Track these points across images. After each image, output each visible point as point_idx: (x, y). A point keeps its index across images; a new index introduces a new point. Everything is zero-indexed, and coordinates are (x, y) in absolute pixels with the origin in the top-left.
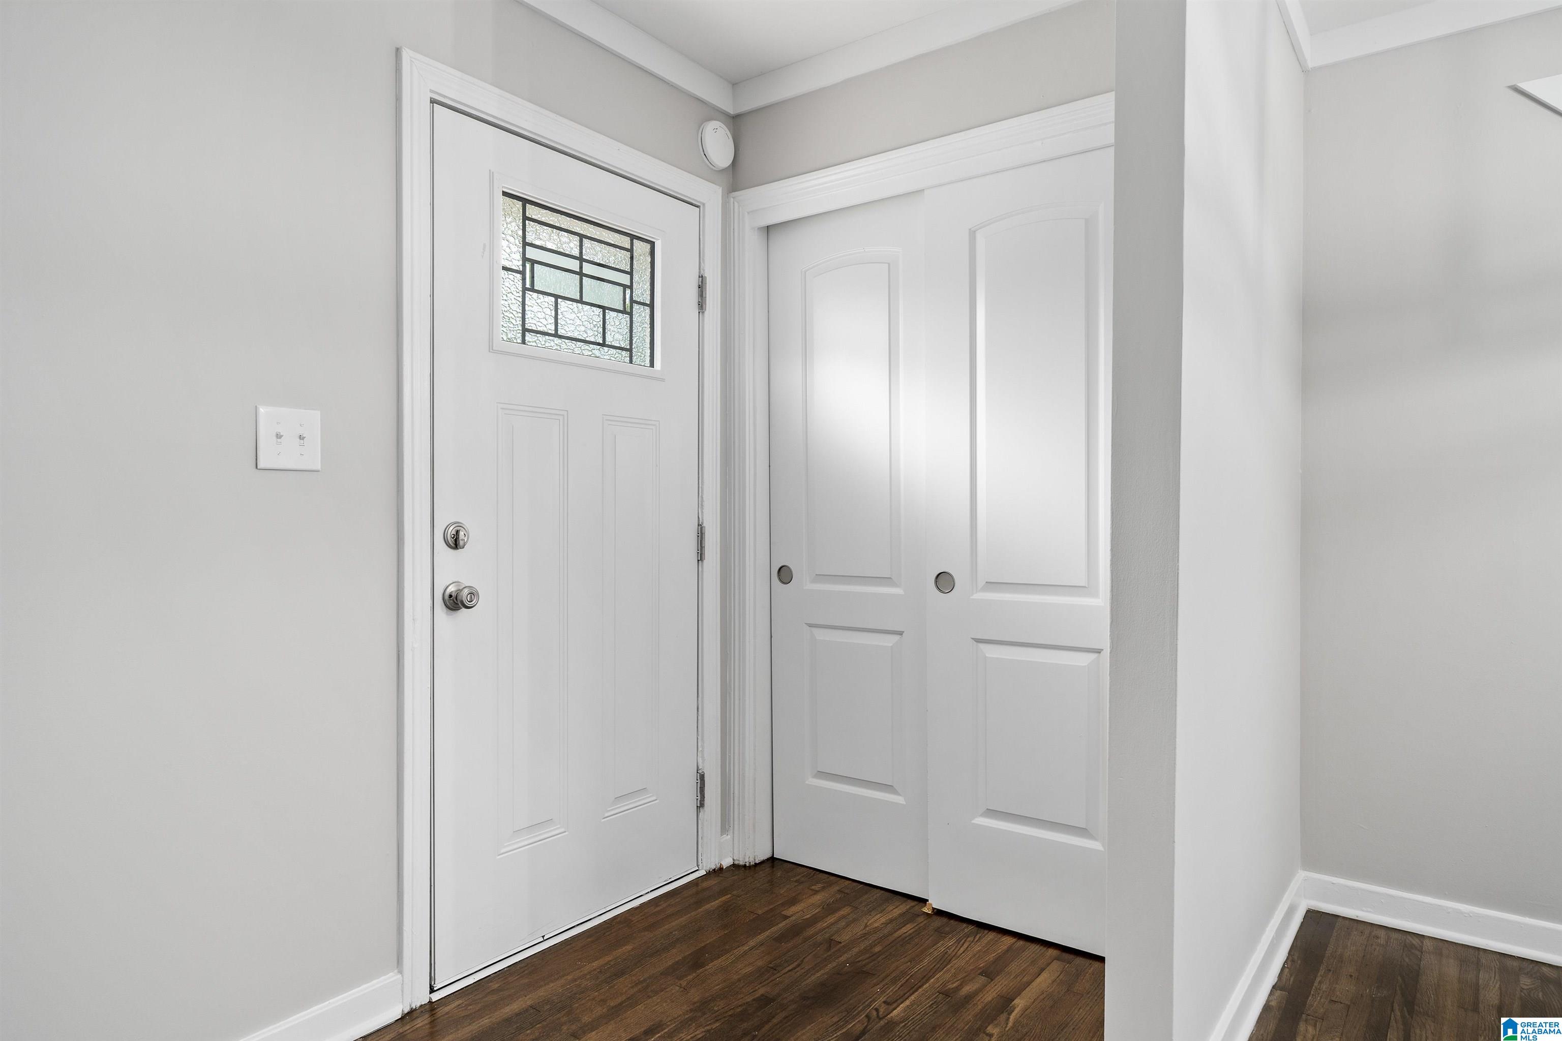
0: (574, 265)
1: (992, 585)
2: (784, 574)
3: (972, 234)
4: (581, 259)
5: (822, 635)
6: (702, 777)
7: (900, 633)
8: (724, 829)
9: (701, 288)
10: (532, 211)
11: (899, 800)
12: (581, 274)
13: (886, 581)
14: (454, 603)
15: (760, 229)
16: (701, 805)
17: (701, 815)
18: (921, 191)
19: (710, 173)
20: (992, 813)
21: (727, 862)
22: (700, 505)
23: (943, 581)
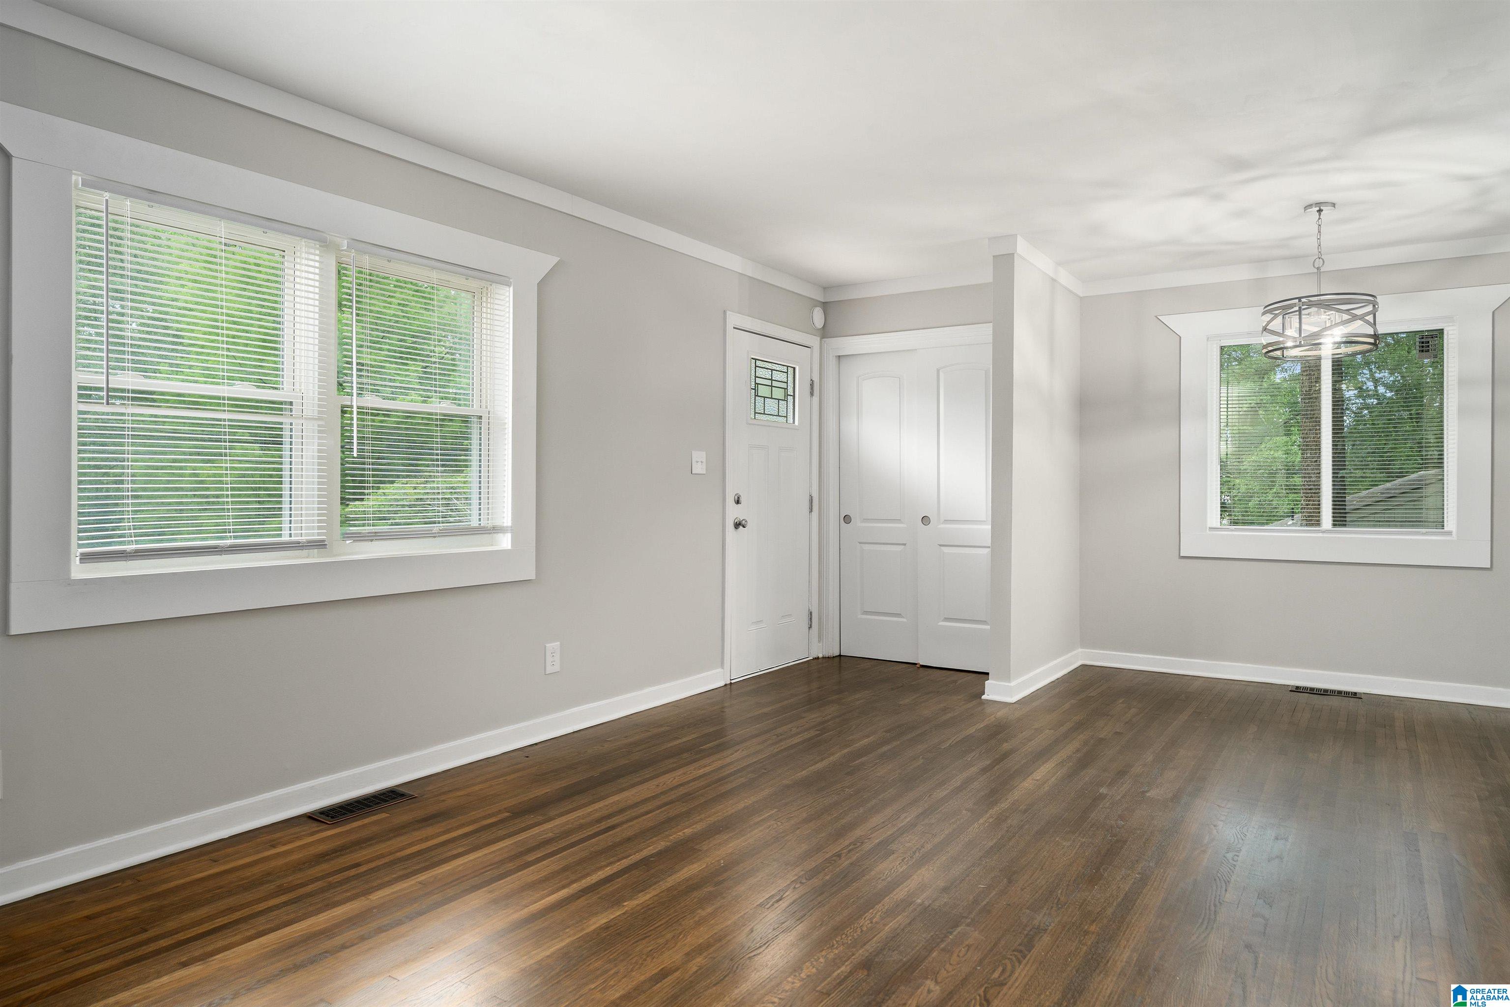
0: (769, 382)
1: (946, 521)
2: (847, 519)
3: (938, 371)
4: (771, 380)
5: (866, 547)
6: (811, 613)
7: (905, 545)
8: (819, 641)
9: (812, 385)
10: (758, 363)
11: (904, 620)
12: (772, 386)
13: (899, 521)
14: (738, 525)
15: (836, 356)
16: (810, 627)
17: (810, 631)
18: (916, 350)
19: (813, 331)
20: (947, 619)
21: (821, 656)
22: (811, 486)
23: (925, 520)
